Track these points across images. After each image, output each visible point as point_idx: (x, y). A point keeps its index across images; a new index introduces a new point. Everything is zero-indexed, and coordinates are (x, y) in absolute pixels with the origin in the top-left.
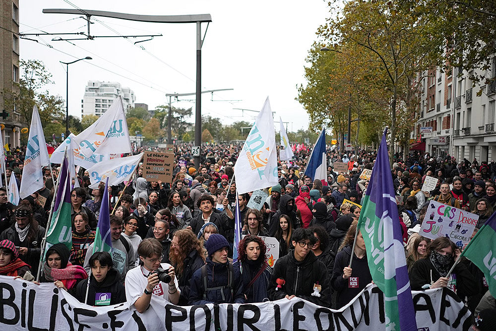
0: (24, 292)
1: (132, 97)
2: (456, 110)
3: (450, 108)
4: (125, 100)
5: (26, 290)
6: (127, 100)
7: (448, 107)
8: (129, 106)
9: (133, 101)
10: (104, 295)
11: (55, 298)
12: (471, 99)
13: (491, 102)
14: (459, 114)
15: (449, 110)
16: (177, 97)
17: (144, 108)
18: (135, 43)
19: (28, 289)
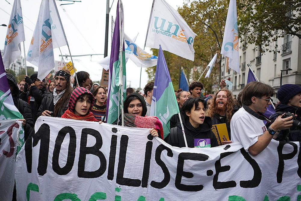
0: (114, 138)
1: (23, 62)
2: (234, 75)
3: (230, 73)
4: (18, 64)
5: (117, 136)
6: (20, 63)
7: (229, 73)
8: (21, 68)
9: (24, 65)
10: (202, 141)
11: (149, 146)
12: (245, 68)
13: (258, 69)
14: (236, 77)
15: (229, 75)
16: (67, 57)
17: (32, 69)
18: (61, 5)
19: (119, 134)
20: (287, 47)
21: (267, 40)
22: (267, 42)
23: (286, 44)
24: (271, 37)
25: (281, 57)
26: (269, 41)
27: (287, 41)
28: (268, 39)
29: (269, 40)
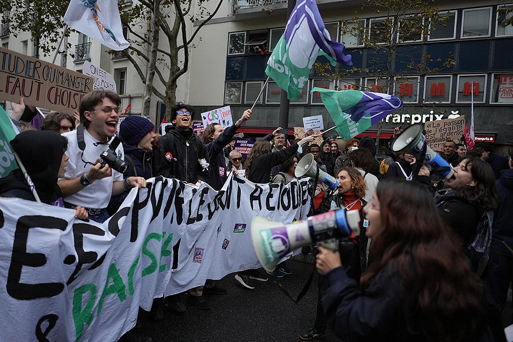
20: (83, 50)
21: (53, 31)
22: (53, 35)
23: (81, 45)
24: (59, 27)
25: (73, 64)
26: (57, 34)
27: (84, 42)
28: (55, 30)
29: (57, 32)
